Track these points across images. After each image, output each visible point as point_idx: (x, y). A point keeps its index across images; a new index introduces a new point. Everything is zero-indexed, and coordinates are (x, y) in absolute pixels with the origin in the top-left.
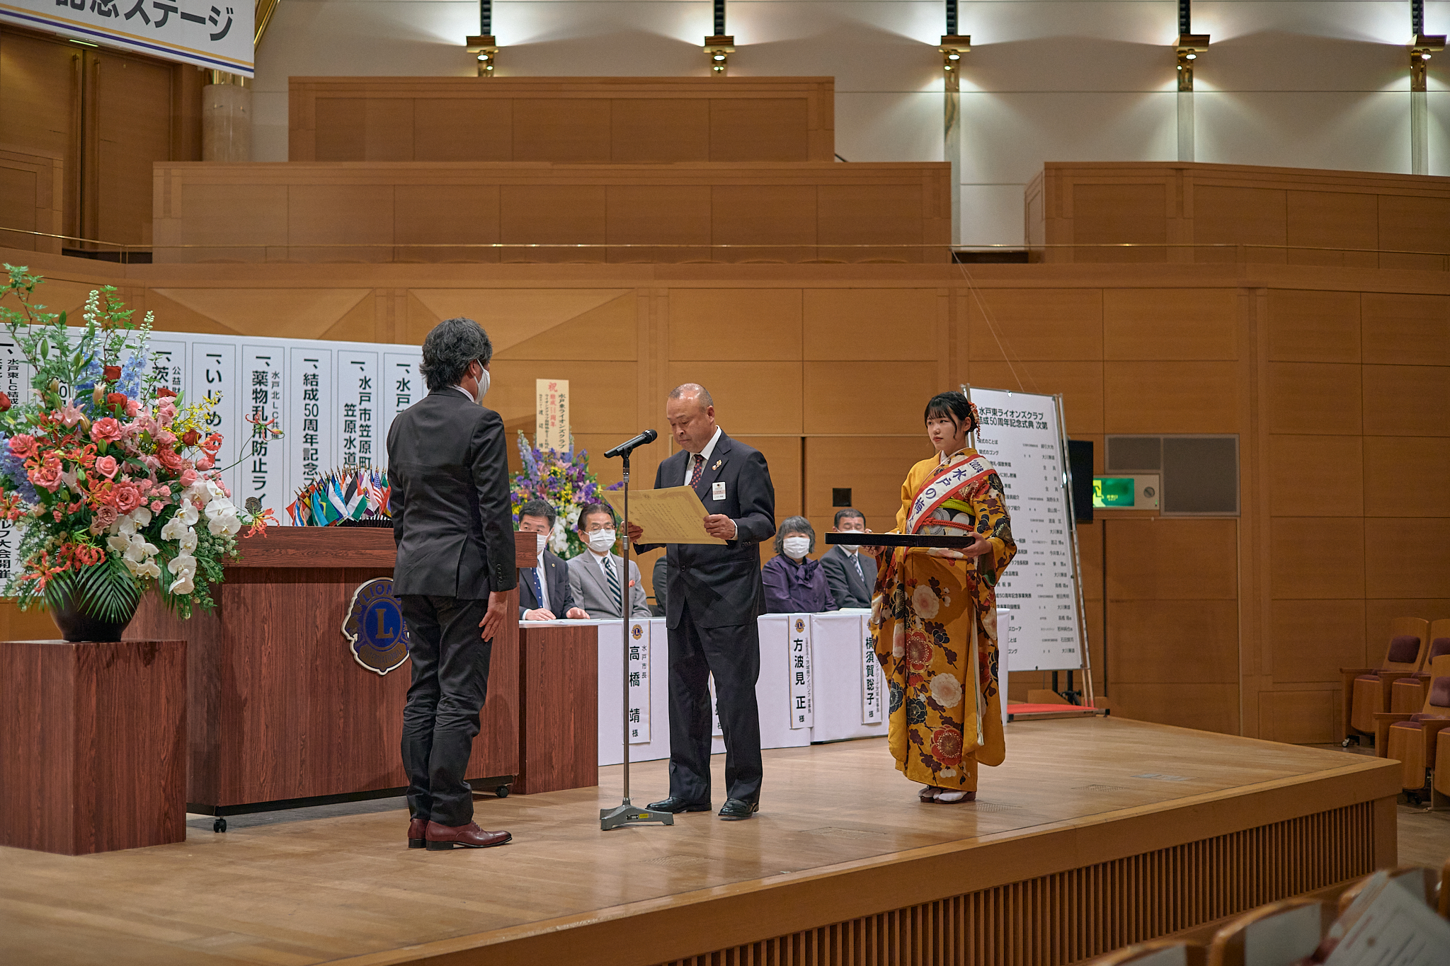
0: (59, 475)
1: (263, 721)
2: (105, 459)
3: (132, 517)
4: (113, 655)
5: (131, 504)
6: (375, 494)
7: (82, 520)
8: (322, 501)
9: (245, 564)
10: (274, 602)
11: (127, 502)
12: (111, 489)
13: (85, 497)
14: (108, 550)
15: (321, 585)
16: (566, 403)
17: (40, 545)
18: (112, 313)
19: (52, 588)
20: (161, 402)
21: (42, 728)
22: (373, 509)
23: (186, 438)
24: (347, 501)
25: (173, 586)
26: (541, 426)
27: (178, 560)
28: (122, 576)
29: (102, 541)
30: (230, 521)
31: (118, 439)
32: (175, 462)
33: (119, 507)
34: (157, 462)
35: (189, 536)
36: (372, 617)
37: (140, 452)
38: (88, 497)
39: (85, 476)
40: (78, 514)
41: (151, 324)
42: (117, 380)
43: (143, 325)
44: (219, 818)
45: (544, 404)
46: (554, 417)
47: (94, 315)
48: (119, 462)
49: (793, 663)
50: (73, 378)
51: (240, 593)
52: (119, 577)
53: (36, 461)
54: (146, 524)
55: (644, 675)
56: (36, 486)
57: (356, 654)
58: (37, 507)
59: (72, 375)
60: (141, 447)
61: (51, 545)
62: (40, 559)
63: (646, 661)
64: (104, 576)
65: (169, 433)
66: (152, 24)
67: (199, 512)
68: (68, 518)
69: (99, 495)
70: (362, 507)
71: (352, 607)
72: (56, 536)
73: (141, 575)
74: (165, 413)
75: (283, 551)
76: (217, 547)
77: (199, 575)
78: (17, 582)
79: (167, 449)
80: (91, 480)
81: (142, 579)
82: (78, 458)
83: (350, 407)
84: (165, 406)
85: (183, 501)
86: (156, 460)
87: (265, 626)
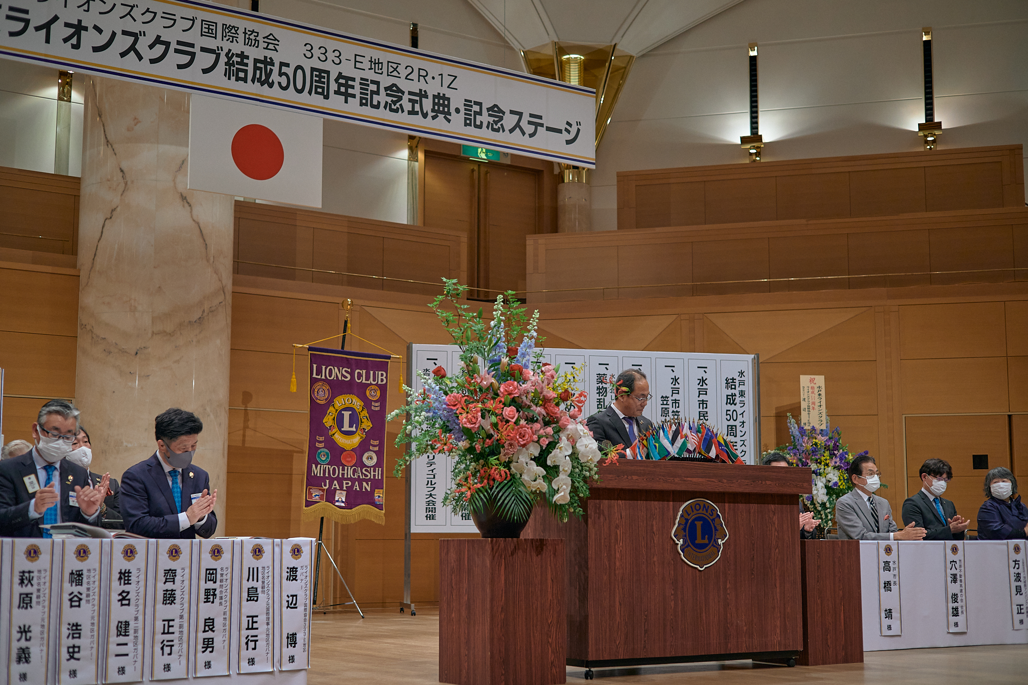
0: (479, 419)
1: (617, 599)
2: (509, 409)
3: (527, 449)
4: (515, 547)
5: (527, 440)
6: (693, 438)
7: (494, 452)
8: (655, 442)
9: (603, 485)
10: (623, 514)
11: (524, 439)
12: (513, 429)
13: (496, 436)
14: (511, 472)
15: (656, 503)
16: (823, 392)
17: (467, 469)
18: (512, 310)
19: (475, 499)
20: (546, 369)
21: (469, 599)
22: (691, 449)
23: (562, 396)
24: (673, 442)
25: (555, 498)
26: (804, 410)
27: (558, 479)
28: (521, 490)
29: (507, 465)
30: (593, 452)
31: (518, 395)
32: (556, 411)
33: (519, 442)
34: (543, 412)
35: (566, 462)
36: (693, 527)
37: (532, 404)
38: (498, 436)
39: (496, 421)
40: (492, 447)
41: (537, 319)
42: (516, 356)
43: (532, 319)
44: (588, 669)
45: (806, 394)
46: (814, 403)
47: (500, 312)
48: (518, 411)
49: (1013, 578)
50: (486, 355)
51: (600, 506)
52: (519, 491)
53: (464, 410)
54: (537, 454)
55: (895, 583)
56: (464, 427)
57: (682, 554)
58: (464, 442)
59: (486, 353)
60: (532, 401)
61: (474, 469)
62: (466, 479)
63: (896, 572)
64: (510, 490)
65: (551, 391)
66: (527, 135)
67: (573, 448)
68: (485, 450)
69: (505, 433)
70: (683, 447)
71: (679, 519)
72: (477, 463)
73: (534, 489)
74: (549, 376)
75: (629, 477)
76: (584, 472)
77: (573, 492)
78: (452, 495)
79: (550, 402)
80: (500, 423)
81: (534, 493)
82: (491, 407)
83: (665, 398)
84: (549, 372)
85: (561, 439)
86: (543, 410)
87: (618, 531)
